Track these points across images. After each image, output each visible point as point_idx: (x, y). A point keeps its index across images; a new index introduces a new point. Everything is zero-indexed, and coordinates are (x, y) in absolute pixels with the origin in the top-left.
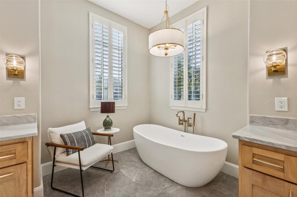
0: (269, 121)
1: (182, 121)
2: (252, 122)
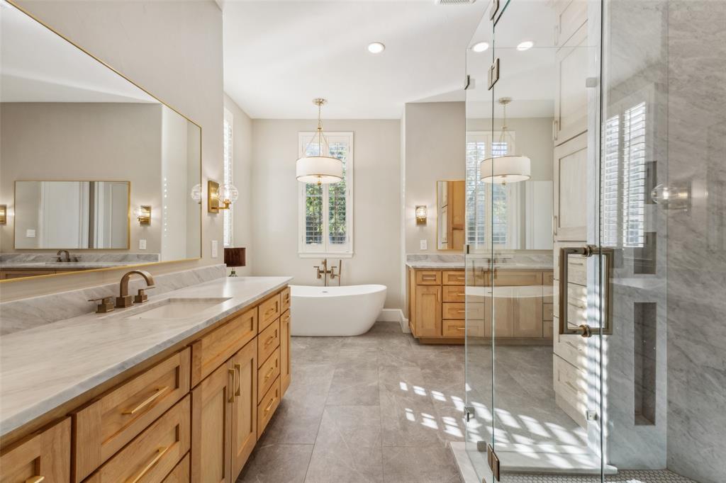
0: (419, 258)
1: (322, 272)
2: (408, 260)
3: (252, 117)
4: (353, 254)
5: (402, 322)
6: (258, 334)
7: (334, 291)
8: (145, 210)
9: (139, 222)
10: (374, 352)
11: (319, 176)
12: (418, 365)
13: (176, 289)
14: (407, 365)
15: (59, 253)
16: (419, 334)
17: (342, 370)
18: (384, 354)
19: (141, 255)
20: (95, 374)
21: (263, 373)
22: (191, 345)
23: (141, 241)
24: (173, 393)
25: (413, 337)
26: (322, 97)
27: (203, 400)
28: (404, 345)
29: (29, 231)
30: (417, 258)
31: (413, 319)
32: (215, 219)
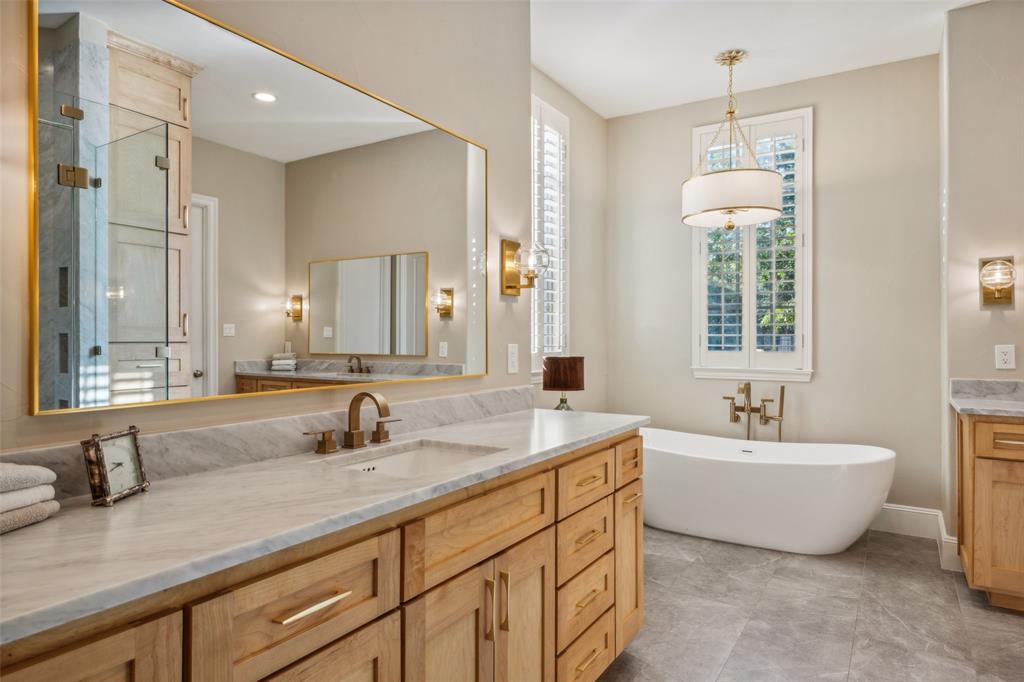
0: (987, 389)
1: (742, 409)
2: (956, 392)
3: (607, 115)
4: (813, 375)
5: (941, 541)
6: (556, 522)
7: (767, 453)
8: (445, 296)
9: (438, 314)
10: (850, 601)
11: (730, 210)
12: (968, 659)
13: (442, 425)
14: (939, 652)
15: (350, 361)
16: (984, 579)
17: (764, 625)
18: (875, 612)
19: (441, 366)
20: (220, 553)
21: (572, 597)
22: (406, 526)
23: (441, 344)
24: (366, 603)
25: (967, 585)
26: (733, 46)
27: (428, 625)
28: (939, 600)
29: (326, 329)
30: (984, 389)
31: (968, 539)
32: (514, 305)
